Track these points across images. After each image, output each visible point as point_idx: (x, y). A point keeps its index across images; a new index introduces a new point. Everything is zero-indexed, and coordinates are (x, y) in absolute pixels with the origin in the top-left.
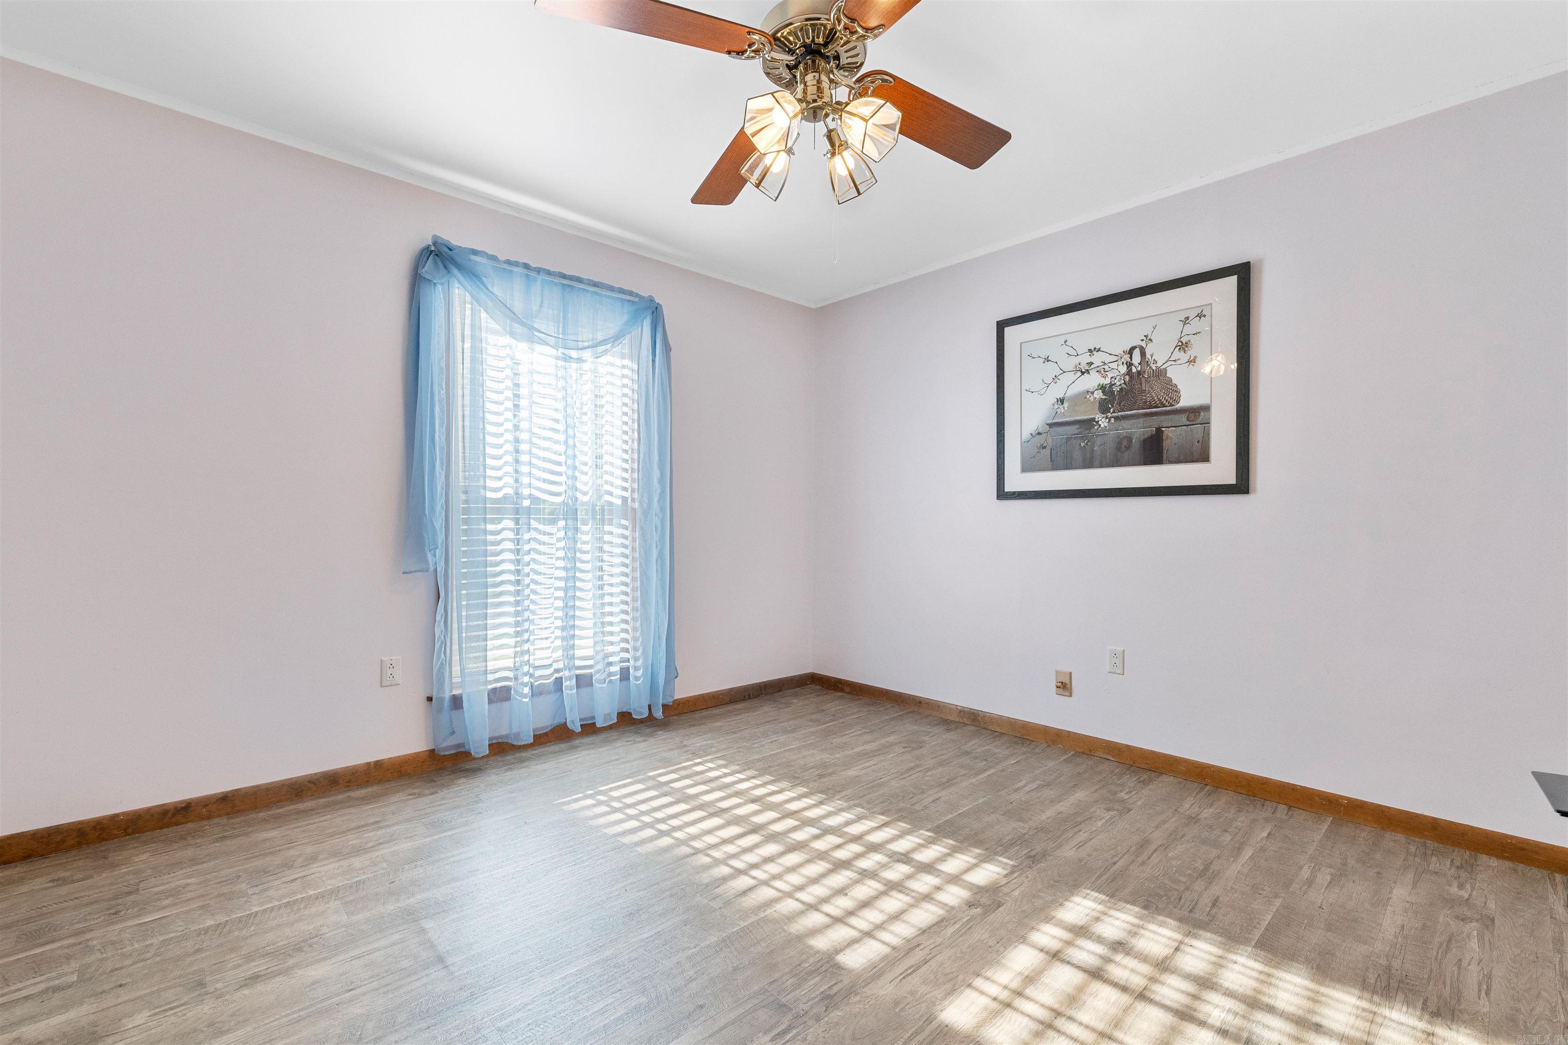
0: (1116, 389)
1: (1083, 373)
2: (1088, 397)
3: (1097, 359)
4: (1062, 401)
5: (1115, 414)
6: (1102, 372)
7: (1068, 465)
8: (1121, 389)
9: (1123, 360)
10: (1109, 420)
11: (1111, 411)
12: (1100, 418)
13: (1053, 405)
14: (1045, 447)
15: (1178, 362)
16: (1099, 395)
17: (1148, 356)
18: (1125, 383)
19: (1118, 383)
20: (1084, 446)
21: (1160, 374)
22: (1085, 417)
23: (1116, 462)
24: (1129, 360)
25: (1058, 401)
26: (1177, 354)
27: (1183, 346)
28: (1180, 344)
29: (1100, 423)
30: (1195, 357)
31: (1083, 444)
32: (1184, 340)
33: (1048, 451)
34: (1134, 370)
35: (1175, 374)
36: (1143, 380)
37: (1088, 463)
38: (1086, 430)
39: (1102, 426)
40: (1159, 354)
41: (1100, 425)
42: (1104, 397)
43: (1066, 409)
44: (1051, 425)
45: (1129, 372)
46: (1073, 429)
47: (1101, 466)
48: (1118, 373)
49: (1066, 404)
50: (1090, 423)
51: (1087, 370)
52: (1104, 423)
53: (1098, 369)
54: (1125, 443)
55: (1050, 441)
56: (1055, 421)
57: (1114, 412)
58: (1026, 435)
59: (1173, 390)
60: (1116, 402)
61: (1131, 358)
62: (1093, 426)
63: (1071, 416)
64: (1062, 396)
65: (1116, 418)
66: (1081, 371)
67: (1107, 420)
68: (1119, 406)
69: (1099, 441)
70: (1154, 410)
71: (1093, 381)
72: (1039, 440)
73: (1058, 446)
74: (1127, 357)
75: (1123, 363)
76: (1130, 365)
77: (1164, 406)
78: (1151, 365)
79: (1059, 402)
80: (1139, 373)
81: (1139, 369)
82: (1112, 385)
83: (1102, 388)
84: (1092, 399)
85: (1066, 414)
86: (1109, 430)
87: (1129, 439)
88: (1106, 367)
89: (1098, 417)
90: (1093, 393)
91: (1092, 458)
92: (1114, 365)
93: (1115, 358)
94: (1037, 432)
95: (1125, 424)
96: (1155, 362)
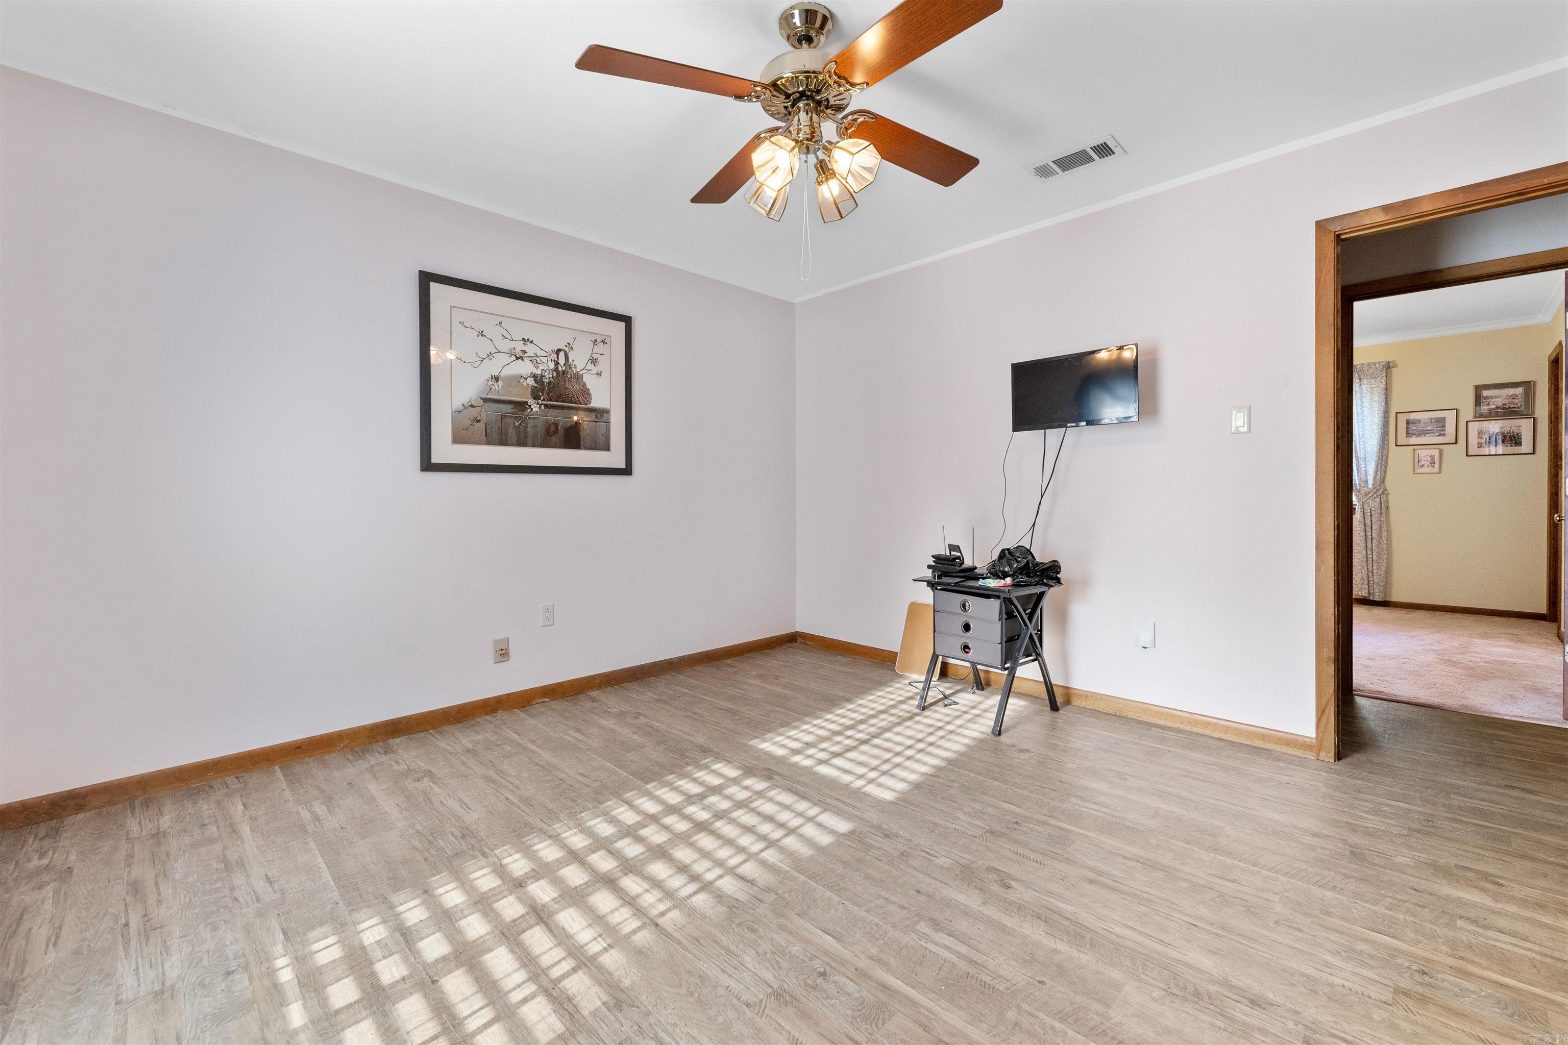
0: (546, 381)
1: (517, 358)
2: (521, 381)
3: (531, 349)
4: (497, 379)
5: (545, 402)
6: (535, 362)
7: (503, 441)
8: (550, 382)
9: (551, 357)
10: (540, 407)
11: (542, 398)
12: (532, 403)
13: (488, 380)
14: (479, 421)
15: (591, 372)
16: (531, 381)
17: (570, 360)
18: (553, 377)
19: (547, 376)
20: (518, 426)
21: (578, 377)
22: (519, 400)
23: (545, 443)
24: (556, 359)
25: (492, 378)
26: (590, 366)
27: (594, 361)
28: (592, 358)
29: (532, 407)
30: (601, 372)
31: (517, 424)
32: (595, 356)
33: (481, 426)
34: (560, 369)
35: (589, 380)
36: (567, 379)
37: (522, 442)
38: (520, 411)
39: (534, 410)
40: (579, 360)
41: (532, 409)
42: (535, 385)
43: (500, 387)
44: (485, 400)
45: (556, 369)
46: (508, 408)
47: (534, 446)
48: (548, 368)
49: (500, 383)
50: (522, 405)
51: (522, 357)
52: (535, 408)
53: (531, 359)
54: (553, 429)
55: (484, 415)
56: (489, 396)
57: (544, 400)
58: (458, 403)
59: (586, 393)
60: (545, 392)
61: (558, 357)
62: (527, 409)
63: (503, 395)
64: (496, 374)
65: (546, 406)
66: (516, 356)
67: (539, 406)
68: (548, 395)
69: (531, 423)
70: (574, 405)
71: (525, 368)
72: (472, 413)
73: (493, 421)
74: (554, 356)
75: (551, 360)
76: (557, 363)
77: (581, 404)
78: (573, 368)
79: (494, 379)
80: (563, 372)
81: (564, 369)
82: (542, 376)
83: (535, 376)
84: (525, 384)
85: (499, 391)
86: (539, 415)
87: (556, 425)
88: (537, 359)
89: (531, 401)
90: (526, 379)
91: (525, 437)
92: (544, 360)
93: (545, 354)
94: (470, 404)
95: (552, 412)
96: (575, 367)
